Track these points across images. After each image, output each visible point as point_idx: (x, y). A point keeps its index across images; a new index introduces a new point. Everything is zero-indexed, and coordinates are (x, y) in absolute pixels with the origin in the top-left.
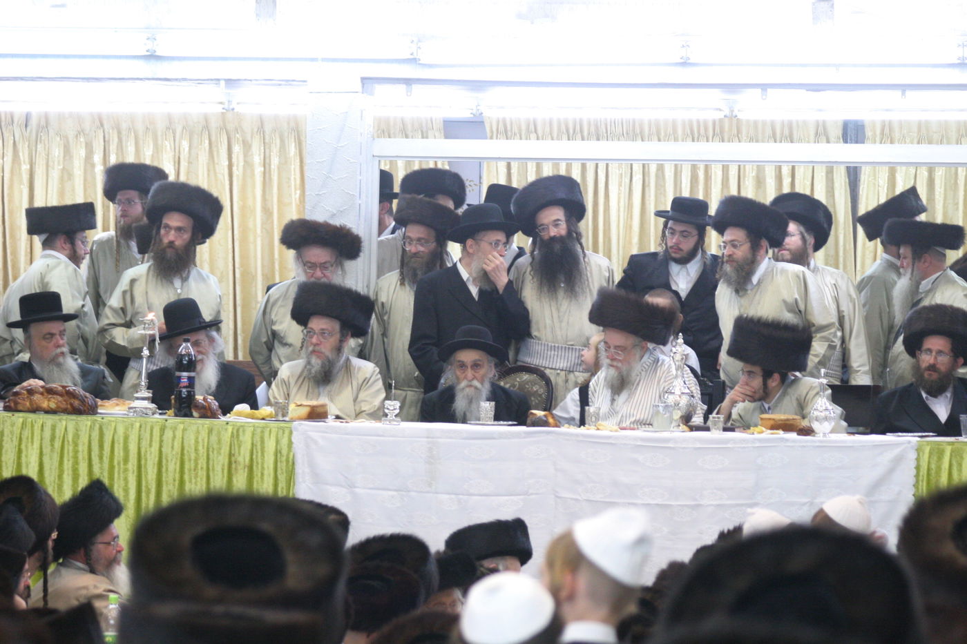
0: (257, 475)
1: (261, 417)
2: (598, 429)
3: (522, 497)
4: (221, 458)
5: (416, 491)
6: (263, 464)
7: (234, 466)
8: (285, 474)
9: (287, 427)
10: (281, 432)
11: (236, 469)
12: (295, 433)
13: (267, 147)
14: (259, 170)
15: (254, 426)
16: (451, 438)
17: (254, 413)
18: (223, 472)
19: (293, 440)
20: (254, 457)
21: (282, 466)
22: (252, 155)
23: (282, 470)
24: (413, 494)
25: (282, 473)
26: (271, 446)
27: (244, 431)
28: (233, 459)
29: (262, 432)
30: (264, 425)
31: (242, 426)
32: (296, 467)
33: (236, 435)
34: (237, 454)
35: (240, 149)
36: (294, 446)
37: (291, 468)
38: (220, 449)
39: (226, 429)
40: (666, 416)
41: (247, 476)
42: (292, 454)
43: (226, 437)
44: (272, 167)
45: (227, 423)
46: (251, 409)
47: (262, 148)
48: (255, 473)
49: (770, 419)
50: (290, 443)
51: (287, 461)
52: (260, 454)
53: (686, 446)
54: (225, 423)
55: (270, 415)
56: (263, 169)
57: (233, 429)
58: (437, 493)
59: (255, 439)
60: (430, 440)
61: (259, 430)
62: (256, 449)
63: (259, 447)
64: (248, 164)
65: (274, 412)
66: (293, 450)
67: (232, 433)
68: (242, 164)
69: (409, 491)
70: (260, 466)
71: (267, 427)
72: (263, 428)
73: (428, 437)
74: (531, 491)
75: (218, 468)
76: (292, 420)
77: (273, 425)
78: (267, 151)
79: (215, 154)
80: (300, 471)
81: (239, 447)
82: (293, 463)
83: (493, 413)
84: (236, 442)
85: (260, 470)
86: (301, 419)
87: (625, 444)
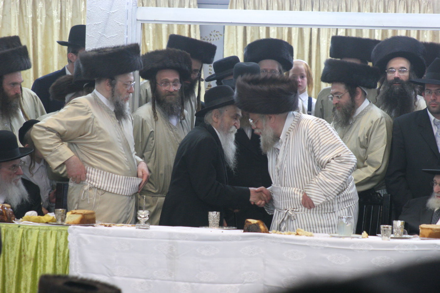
0: (40, 266)
1: (45, 222)
2: (297, 234)
3: (239, 285)
4: (13, 252)
5: (160, 280)
6: (45, 257)
7: (23, 258)
8: (62, 265)
9: (64, 230)
10: (59, 233)
11: (25, 261)
12: (70, 234)
13: (63, 4)
14: (57, 21)
15: (39, 229)
16: (187, 239)
17: (40, 218)
18: (15, 263)
19: (68, 239)
20: (39, 252)
21: (60, 259)
22: (52, 10)
23: (59, 262)
24: (157, 281)
25: (60, 264)
26: (51, 244)
27: (31, 232)
28: (23, 253)
29: (45, 233)
30: (47, 228)
31: (30, 229)
32: (70, 260)
33: (25, 236)
34: (26, 250)
35: (43, 5)
36: (69, 244)
37: (66, 260)
38: (13, 246)
39: (18, 231)
40: (347, 225)
41: (33, 266)
42: (67, 250)
43: (18, 237)
44: (67, 19)
45: (19, 227)
46: (39, 215)
47: (60, 5)
48: (39, 265)
49: (428, 229)
50: (66, 242)
51: (64, 255)
52: (43, 250)
53: (362, 249)
54: (18, 226)
55: (52, 220)
56: (59, 21)
57: (23, 231)
58: (175, 281)
59: (39, 239)
60: (171, 241)
61: (43, 232)
62: (40, 246)
63: (42, 245)
64: (49, 17)
65: (55, 218)
66: (68, 246)
67: (23, 233)
68: (44, 16)
69: (155, 279)
70: (42, 259)
71: (49, 230)
72: (46, 230)
73: (170, 239)
74: (246, 280)
75: (12, 260)
76: (68, 225)
77: (54, 228)
78: (63, 7)
79: (24, 8)
80: (73, 263)
81: (28, 244)
82: (68, 257)
83: (218, 220)
84: (25, 241)
85: (42, 262)
86: (75, 224)
87: (317, 246)
